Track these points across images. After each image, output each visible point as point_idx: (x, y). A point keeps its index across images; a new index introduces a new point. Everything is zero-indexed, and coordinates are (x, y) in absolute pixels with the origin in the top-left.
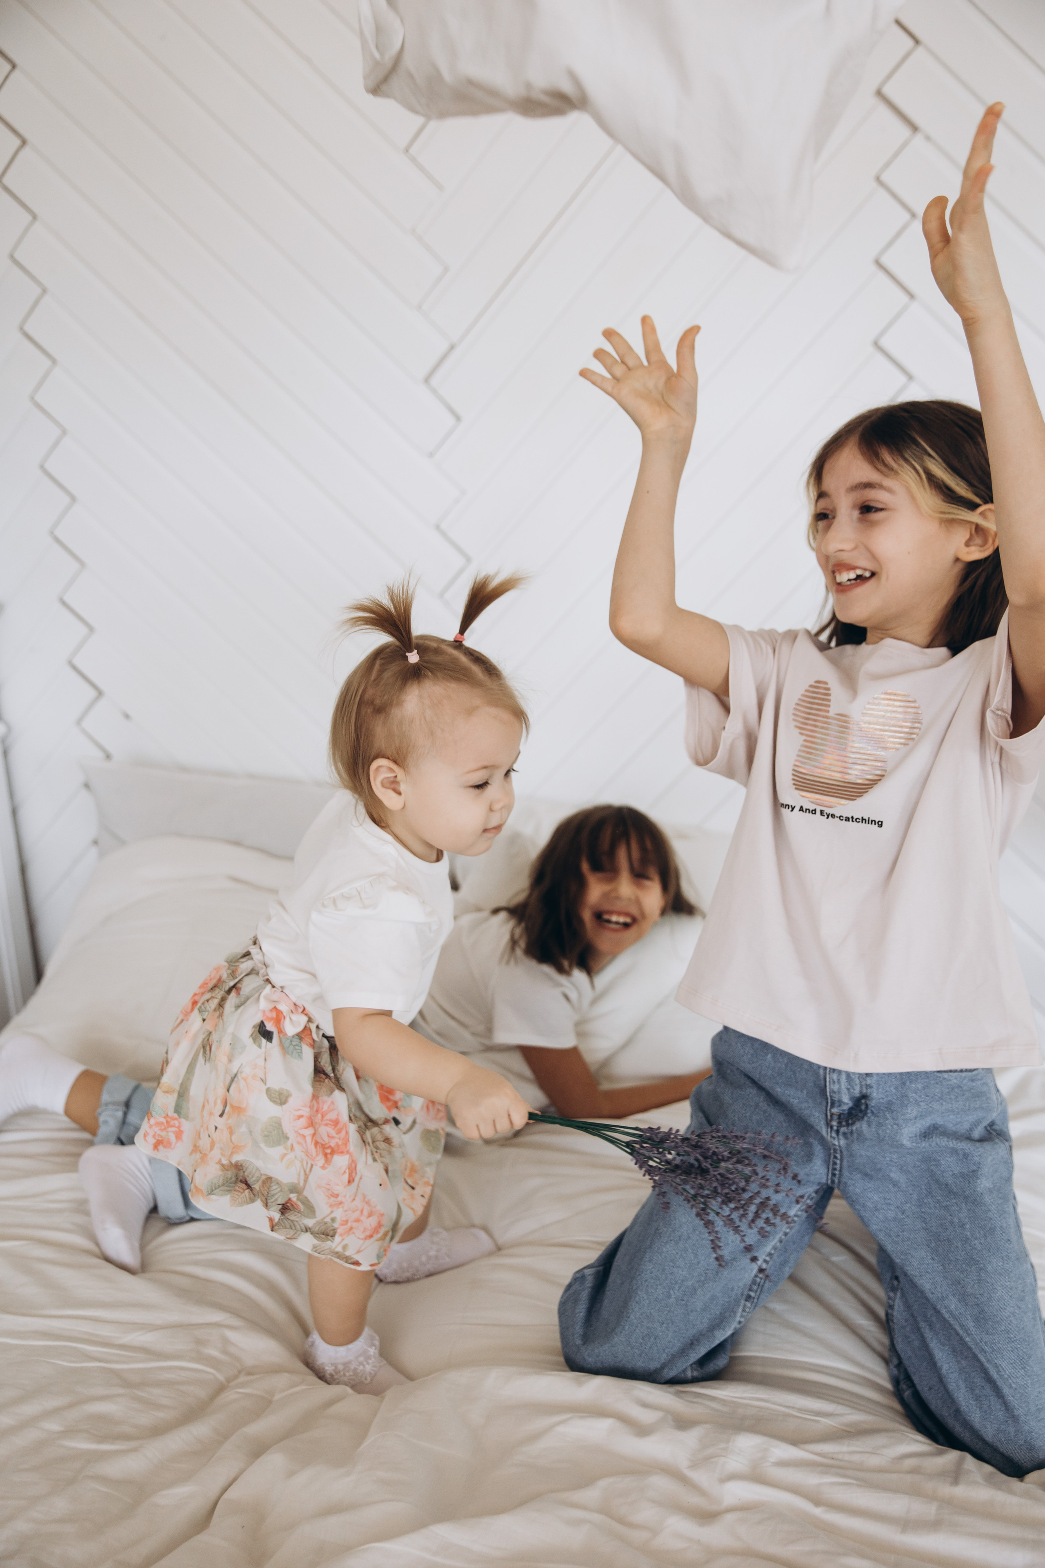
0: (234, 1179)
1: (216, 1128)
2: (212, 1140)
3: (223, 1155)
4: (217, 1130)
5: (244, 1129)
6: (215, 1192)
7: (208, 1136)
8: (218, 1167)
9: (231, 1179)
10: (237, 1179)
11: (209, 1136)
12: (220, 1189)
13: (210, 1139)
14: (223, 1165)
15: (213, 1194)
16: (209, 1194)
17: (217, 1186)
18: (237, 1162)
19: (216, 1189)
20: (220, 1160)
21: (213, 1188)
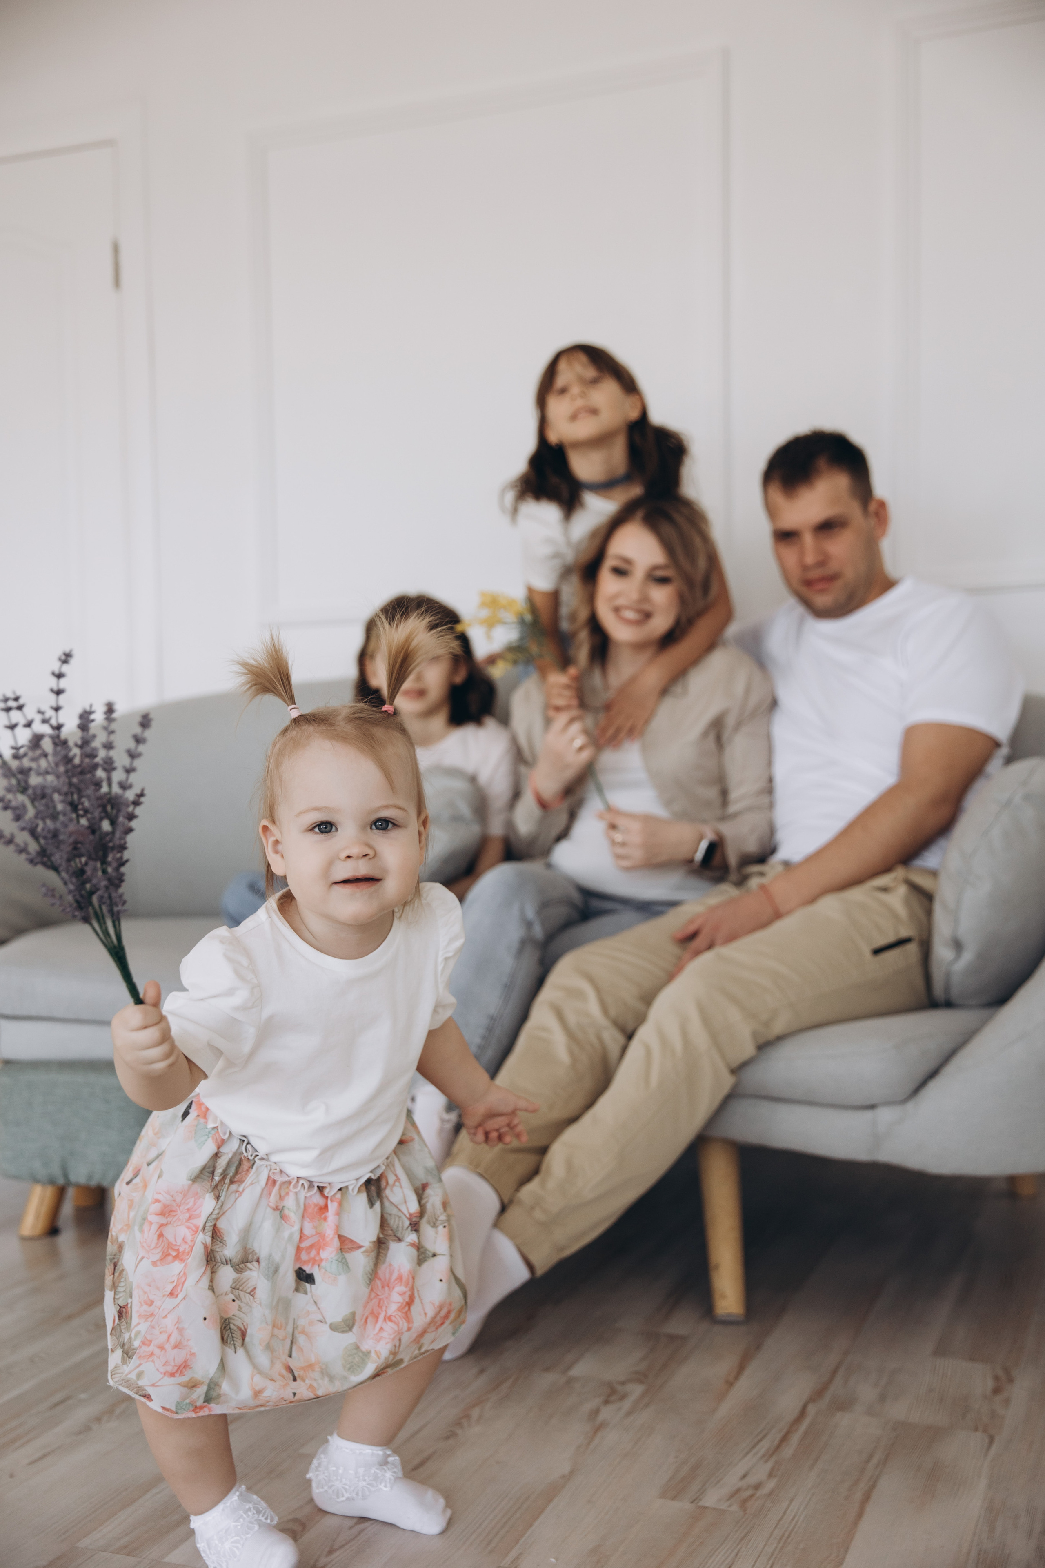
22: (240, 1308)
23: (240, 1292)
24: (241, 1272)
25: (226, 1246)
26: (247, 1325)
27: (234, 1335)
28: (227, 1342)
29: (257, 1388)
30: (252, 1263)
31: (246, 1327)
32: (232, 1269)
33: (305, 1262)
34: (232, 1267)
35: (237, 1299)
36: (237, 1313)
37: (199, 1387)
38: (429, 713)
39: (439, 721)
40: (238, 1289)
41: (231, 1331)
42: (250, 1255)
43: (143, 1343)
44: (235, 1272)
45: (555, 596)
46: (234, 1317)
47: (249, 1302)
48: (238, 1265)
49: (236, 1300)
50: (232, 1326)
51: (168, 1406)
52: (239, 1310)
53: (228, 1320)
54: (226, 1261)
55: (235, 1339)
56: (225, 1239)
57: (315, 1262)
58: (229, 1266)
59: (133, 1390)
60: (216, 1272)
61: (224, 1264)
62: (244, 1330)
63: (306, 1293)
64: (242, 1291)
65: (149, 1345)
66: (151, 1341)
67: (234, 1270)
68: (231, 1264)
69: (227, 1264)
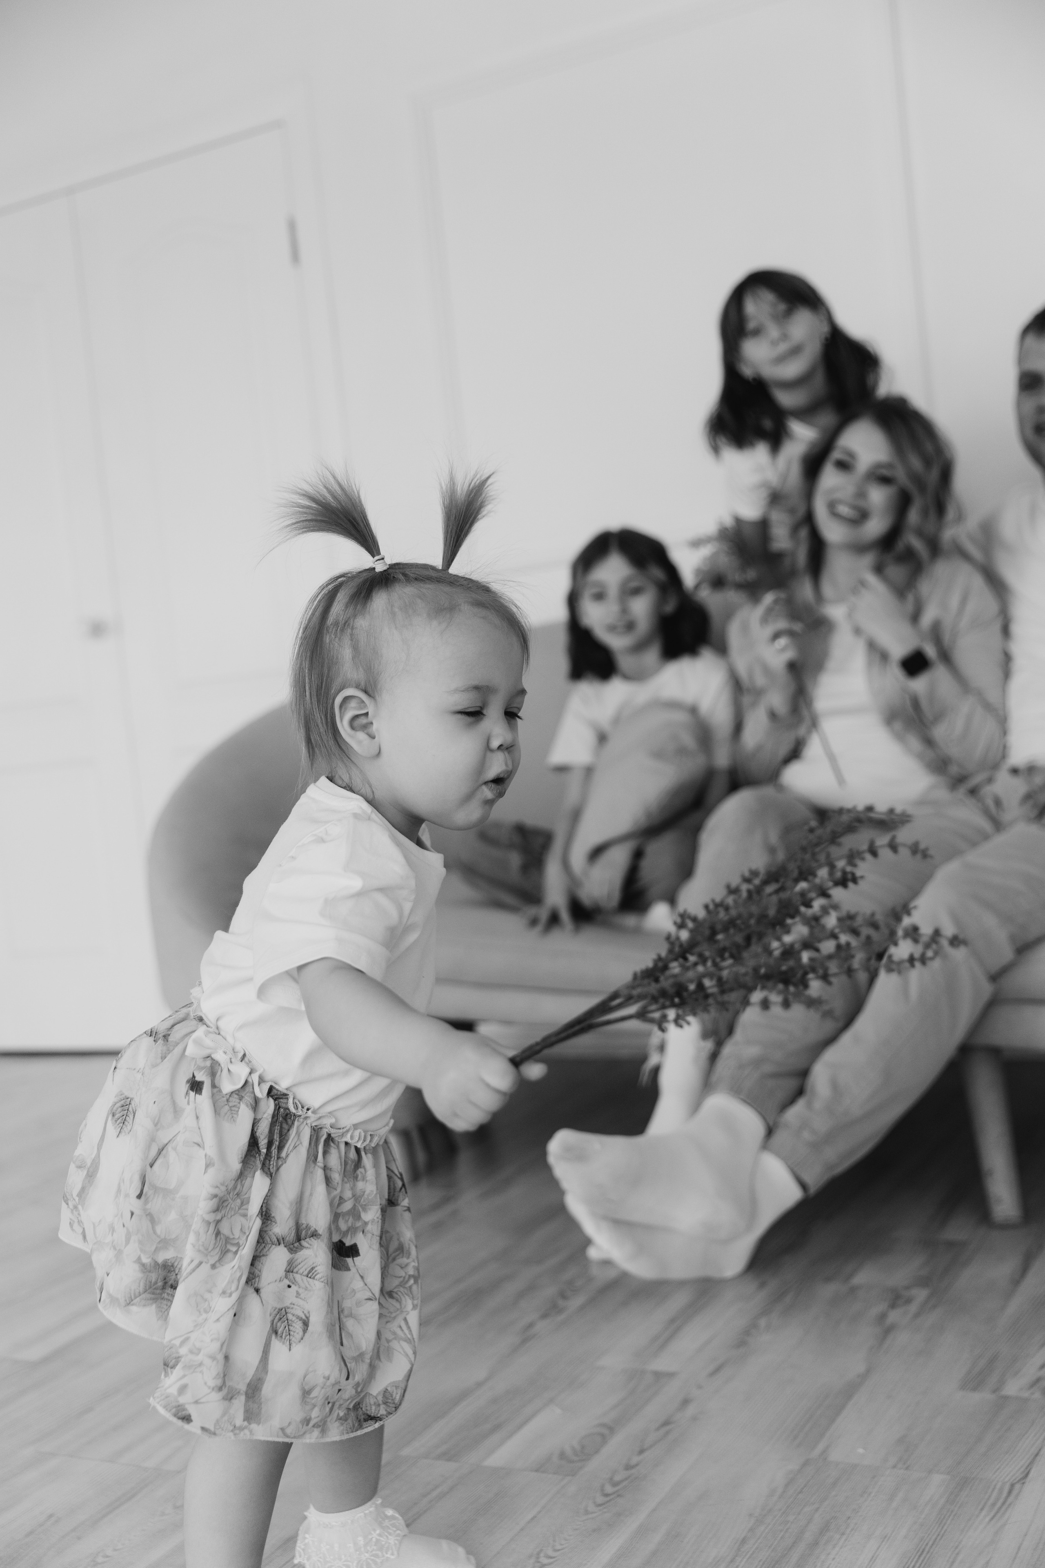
0: (160, 1284)
1: (132, 1214)
2: (128, 1230)
3: (141, 1250)
4: (134, 1216)
5: (173, 1215)
6: (135, 1301)
7: (122, 1225)
8: (137, 1267)
9: (156, 1283)
10: (166, 1283)
11: (124, 1226)
12: (141, 1297)
13: (125, 1229)
14: (143, 1265)
15: (133, 1305)
16: (128, 1304)
17: (137, 1294)
18: (165, 1262)
19: (136, 1298)
20: (139, 1258)
21: (133, 1298)
22: (298, 1294)
23: (295, 1275)
24: (296, 1252)
25: (276, 1223)
26: (309, 1312)
27: (291, 1328)
28: (281, 1337)
29: (307, 1388)
30: (306, 1240)
31: (308, 1315)
32: (286, 1249)
33: (346, 1233)
34: (285, 1247)
35: (293, 1283)
36: (295, 1300)
37: (236, 1398)
38: (639, 647)
39: (652, 655)
40: (292, 1272)
41: (288, 1322)
42: (304, 1231)
43: (191, 1352)
44: (289, 1252)
45: (763, 525)
46: (292, 1306)
47: (308, 1286)
48: (293, 1244)
49: (293, 1286)
50: (290, 1316)
51: (207, 1426)
52: (297, 1297)
53: (284, 1310)
54: (278, 1241)
55: (292, 1333)
56: (273, 1215)
57: (352, 1230)
58: (282, 1245)
59: (170, 1411)
60: (267, 1255)
61: (276, 1245)
62: (306, 1319)
63: (348, 1269)
64: (297, 1273)
65: (198, 1354)
66: (199, 1350)
67: (288, 1249)
68: (284, 1243)
69: (279, 1244)
